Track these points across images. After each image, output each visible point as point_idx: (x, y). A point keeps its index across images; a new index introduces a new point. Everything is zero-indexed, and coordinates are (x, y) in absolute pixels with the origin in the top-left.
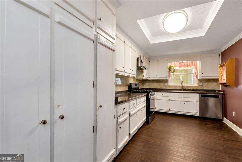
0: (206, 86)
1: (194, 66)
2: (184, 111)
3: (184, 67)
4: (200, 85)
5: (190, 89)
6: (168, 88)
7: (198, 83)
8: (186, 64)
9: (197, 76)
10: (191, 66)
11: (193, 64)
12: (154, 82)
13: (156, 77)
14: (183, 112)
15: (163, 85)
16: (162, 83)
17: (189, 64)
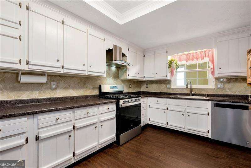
0: (229, 89)
1: (208, 56)
2: (189, 127)
3: (193, 60)
4: (219, 86)
5: (203, 93)
6: (171, 92)
7: (216, 84)
8: (195, 55)
9: (213, 73)
10: (203, 59)
11: (207, 54)
12: (153, 84)
13: (153, 76)
14: (186, 128)
15: (164, 88)
16: (163, 85)
17: (199, 55)
